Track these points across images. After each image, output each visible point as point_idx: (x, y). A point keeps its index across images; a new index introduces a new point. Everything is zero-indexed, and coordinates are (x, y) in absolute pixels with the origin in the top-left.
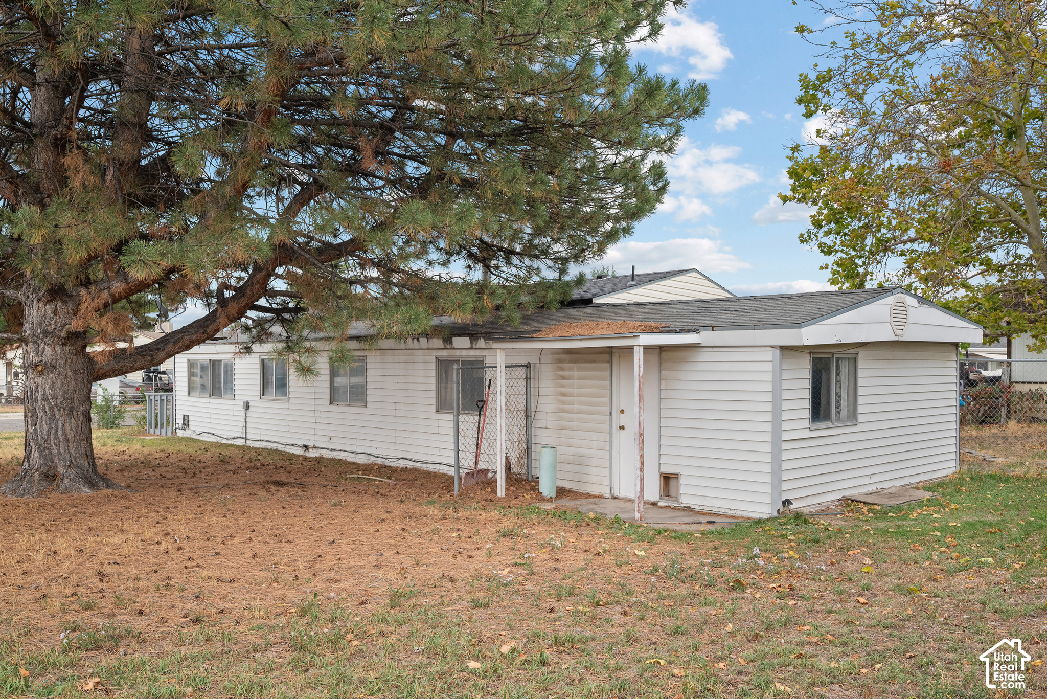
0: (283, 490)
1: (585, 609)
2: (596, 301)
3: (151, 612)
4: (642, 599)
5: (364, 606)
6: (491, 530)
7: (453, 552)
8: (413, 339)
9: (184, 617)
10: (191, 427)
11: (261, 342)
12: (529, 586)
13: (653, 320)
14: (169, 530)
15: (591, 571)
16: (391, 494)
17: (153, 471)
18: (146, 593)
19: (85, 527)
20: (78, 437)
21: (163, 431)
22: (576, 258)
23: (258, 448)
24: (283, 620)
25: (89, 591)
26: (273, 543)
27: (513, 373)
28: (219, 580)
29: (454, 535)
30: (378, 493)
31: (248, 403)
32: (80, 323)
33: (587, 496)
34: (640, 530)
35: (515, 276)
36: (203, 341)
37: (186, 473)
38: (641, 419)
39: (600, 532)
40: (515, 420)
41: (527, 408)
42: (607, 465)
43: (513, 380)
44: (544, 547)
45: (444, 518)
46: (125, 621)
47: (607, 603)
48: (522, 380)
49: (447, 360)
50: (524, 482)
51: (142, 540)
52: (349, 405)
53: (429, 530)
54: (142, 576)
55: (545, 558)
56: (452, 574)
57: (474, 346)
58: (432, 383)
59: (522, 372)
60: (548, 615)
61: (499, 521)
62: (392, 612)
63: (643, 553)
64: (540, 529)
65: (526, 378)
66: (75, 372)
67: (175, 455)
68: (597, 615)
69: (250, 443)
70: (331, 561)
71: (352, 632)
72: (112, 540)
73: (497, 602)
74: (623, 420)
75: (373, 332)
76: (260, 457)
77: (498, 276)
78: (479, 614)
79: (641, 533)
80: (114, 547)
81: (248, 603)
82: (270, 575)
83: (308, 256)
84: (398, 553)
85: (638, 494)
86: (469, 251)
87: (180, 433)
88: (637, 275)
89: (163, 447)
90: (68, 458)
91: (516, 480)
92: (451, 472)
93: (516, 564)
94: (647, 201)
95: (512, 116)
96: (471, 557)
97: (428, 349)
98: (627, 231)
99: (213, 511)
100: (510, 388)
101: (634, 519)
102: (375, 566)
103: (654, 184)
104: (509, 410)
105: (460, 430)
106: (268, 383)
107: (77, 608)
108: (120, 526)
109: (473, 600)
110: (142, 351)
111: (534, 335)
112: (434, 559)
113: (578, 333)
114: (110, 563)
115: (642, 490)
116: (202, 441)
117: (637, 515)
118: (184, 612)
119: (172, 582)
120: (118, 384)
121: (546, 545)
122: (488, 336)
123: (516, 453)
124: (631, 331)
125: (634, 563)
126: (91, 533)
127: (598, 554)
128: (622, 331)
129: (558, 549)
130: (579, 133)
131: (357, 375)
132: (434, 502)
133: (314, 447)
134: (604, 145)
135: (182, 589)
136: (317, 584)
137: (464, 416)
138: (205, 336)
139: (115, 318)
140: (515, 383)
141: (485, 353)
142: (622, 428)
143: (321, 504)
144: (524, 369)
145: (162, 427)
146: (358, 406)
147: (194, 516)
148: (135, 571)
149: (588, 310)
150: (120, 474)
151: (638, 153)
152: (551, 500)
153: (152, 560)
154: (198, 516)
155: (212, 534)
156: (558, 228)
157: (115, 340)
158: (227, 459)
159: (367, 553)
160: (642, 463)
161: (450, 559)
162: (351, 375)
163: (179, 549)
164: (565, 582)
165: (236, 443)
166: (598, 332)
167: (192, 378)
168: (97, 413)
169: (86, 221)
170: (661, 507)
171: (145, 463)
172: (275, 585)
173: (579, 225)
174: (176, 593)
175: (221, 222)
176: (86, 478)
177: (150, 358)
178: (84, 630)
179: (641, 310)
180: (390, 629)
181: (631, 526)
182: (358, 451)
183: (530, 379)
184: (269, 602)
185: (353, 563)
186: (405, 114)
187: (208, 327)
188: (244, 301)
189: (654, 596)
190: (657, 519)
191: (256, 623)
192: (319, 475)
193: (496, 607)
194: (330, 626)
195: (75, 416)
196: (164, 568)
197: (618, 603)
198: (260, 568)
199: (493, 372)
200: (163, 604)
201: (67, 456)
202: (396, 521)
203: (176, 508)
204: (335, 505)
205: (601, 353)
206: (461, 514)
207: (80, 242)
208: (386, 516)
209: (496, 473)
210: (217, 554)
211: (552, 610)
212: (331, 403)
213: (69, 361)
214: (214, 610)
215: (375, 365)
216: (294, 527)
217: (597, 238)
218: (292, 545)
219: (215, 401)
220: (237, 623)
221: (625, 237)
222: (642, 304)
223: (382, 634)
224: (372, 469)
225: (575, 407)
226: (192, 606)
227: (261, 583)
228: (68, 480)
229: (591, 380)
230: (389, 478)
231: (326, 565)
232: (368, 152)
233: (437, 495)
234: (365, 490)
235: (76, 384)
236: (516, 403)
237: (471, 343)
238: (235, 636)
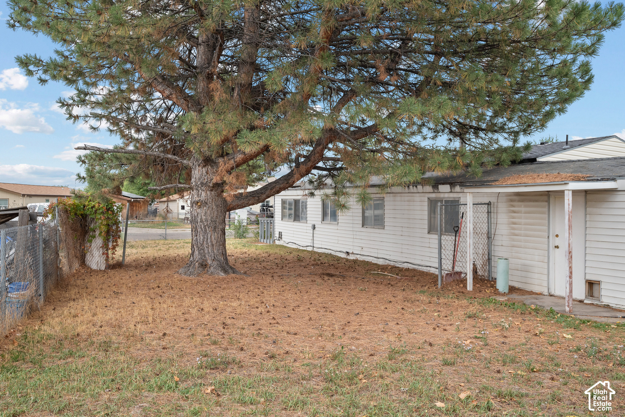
0: (332, 279)
1: (523, 373)
2: (539, 159)
3: (248, 349)
4: (567, 370)
5: (372, 357)
6: (461, 312)
7: (434, 326)
8: (413, 186)
9: (266, 354)
10: (283, 239)
11: (320, 189)
12: (483, 353)
13: (581, 172)
14: (264, 300)
15: (529, 346)
16: (397, 285)
17: (260, 264)
18: (247, 337)
19: (219, 296)
20: (218, 243)
21: (268, 241)
22: (525, 131)
23: (320, 253)
24: (322, 361)
25: (217, 334)
26: (322, 312)
27: (478, 209)
28: (288, 333)
29: (436, 314)
30: (389, 284)
31: (314, 225)
32: (218, 178)
33: (531, 293)
34: (569, 319)
35: (481, 145)
36: (287, 188)
37: (278, 266)
38: (570, 241)
39: (538, 319)
40: (480, 240)
41: (488, 232)
42: (546, 272)
43: (479, 213)
44: (497, 327)
45: (430, 303)
46: (234, 354)
47: (538, 371)
48: (485, 213)
49: (435, 200)
50: (486, 282)
51: (249, 305)
52: (374, 228)
53: (419, 310)
54: (245, 327)
55: (497, 334)
56: (431, 340)
57: (453, 191)
58: (425, 214)
59: (485, 208)
60: (495, 375)
61: (467, 307)
62: (390, 362)
63: (570, 336)
64: (495, 314)
65: (488, 212)
66: (217, 206)
67: (273, 255)
68: (532, 378)
69: (315, 250)
70: (355, 326)
71: (363, 374)
72: (232, 304)
73: (460, 363)
74: (557, 242)
75: (384, 182)
76: (320, 258)
77: (469, 145)
78: (447, 369)
79: (570, 321)
80: (233, 309)
81: (303, 348)
82: (317, 332)
83: (346, 136)
84: (398, 324)
85: (568, 294)
86: (450, 129)
87: (277, 242)
88: (571, 142)
89: (267, 250)
90: (213, 255)
91: (481, 279)
92: (436, 272)
93: (476, 337)
94: (576, 90)
95: (477, 39)
96: (445, 330)
97: (423, 193)
98: (562, 111)
99: (290, 290)
100: (476, 218)
101: (565, 311)
102: (382, 331)
103: (582, 77)
104: (475, 233)
105: (442, 245)
106: (326, 213)
107: (209, 343)
108: (238, 296)
109: (444, 360)
110: (253, 194)
111: (493, 184)
112: (420, 330)
113: (524, 182)
114: (230, 318)
115: (571, 291)
116: (289, 248)
117: (567, 309)
118: (266, 351)
119: (261, 332)
120: (247, 213)
121: (498, 326)
122: (463, 184)
123: (481, 261)
124: (563, 180)
125: (563, 343)
126: (223, 299)
127: (536, 335)
128: (556, 180)
129: (507, 329)
130: (524, 46)
131: (378, 209)
132: (425, 292)
133: (353, 253)
134: (542, 53)
135: (267, 337)
136: (345, 340)
137: (445, 236)
138: (288, 185)
139: (237, 175)
140: (480, 215)
141: (460, 195)
142: (557, 247)
143: (354, 289)
144: (486, 206)
145: (267, 239)
146: (379, 228)
147: (278, 292)
148: (242, 324)
149: (533, 166)
150: (242, 265)
151: (570, 57)
152: (504, 294)
153: (253, 318)
154: (281, 293)
155: (288, 304)
156: (510, 111)
157: (237, 188)
158: (302, 259)
159: (378, 322)
160: (571, 273)
161: (432, 331)
162: (375, 209)
163: (268, 312)
164: (509, 352)
165: (308, 249)
166: (538, 181)
167: (284, 210)
168: (234, 229)
169: (220, 119)
170: (586, 304)
171: (257, 260)
172: (320, 338)
173: (525, 108)
174: (263, 339)
175: (294, 117)
176: (222, 267)
177: (257, 198)
178: (210, 357)
179: (572, 165)
180: (388, 374)
181: (562, 316)
182: (379, 256)
183: (491, 212)
184: (315, 349)
185: (368, 328)
186: (408, 43)
187: (289, 180)
188: (310, 164)
189: (577, 368)
190: (582, 313)
191: (306, 362)
192: (354, 271)
193: (459, 366)
194: (350, 368)
195: (217, 231)
196: (258, 323)
197: (548, 371)
198: (312, 327)
199: (465, 208)
200: (255, 345)
201: (213, 254)
202: (399, 302)
203: (269, 287)
204: (362, 290)
205: (541, 195)
206: (442, 300)
207: (217, 131)
208: (392, 299)
209: (466, 274)
210: (289, 316)
211: (499, 372)
212: (363, 226)
213: (214, 200)
214: (282, 351)
215: (389, 202)
216: (335, 303)
217: (538, 117)
218: (333, 314)
219: (296, 223)
220: (295, 360)
221: (560, 114)
222: (573, 161)
223: (382, 377)
224: (387, 268)
225: (523, 232)
226: (271, 348)
227: (312, 337)
228: (213, 268)
229: (534, 213)
230: (397, 275)
231: (352, 328)
232: (383, 69)
233: (427, 287)
234: (381, 282)
235: (218, 213)
236: (481, 229)
237: (451, 189)
238: (293, 369)
